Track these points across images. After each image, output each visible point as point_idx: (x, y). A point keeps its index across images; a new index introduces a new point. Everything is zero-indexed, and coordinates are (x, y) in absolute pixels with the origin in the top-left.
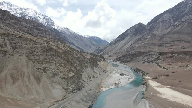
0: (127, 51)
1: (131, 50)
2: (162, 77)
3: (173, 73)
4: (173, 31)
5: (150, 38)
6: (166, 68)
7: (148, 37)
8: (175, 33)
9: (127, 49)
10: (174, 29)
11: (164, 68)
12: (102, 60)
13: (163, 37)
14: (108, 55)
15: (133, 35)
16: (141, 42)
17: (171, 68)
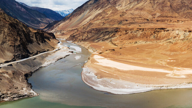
0: (84, 28)
1: (88, 26)
2: (107, 52)
3: (121, 48)
4: (136, 7)
5: (111, 13)
6: (117, 45)
7: (109, 13)
8: (137, 9)
9: (85, 26)
10: (137, 5)
11: (115, 45)
12: (51, 37)
13: (125, 13)
14: (60, 33)
15: (93, 9)
16: (101, 17)
17: (122, 45)
